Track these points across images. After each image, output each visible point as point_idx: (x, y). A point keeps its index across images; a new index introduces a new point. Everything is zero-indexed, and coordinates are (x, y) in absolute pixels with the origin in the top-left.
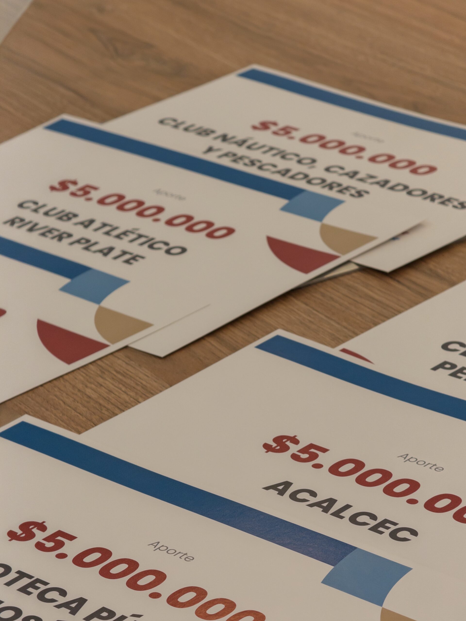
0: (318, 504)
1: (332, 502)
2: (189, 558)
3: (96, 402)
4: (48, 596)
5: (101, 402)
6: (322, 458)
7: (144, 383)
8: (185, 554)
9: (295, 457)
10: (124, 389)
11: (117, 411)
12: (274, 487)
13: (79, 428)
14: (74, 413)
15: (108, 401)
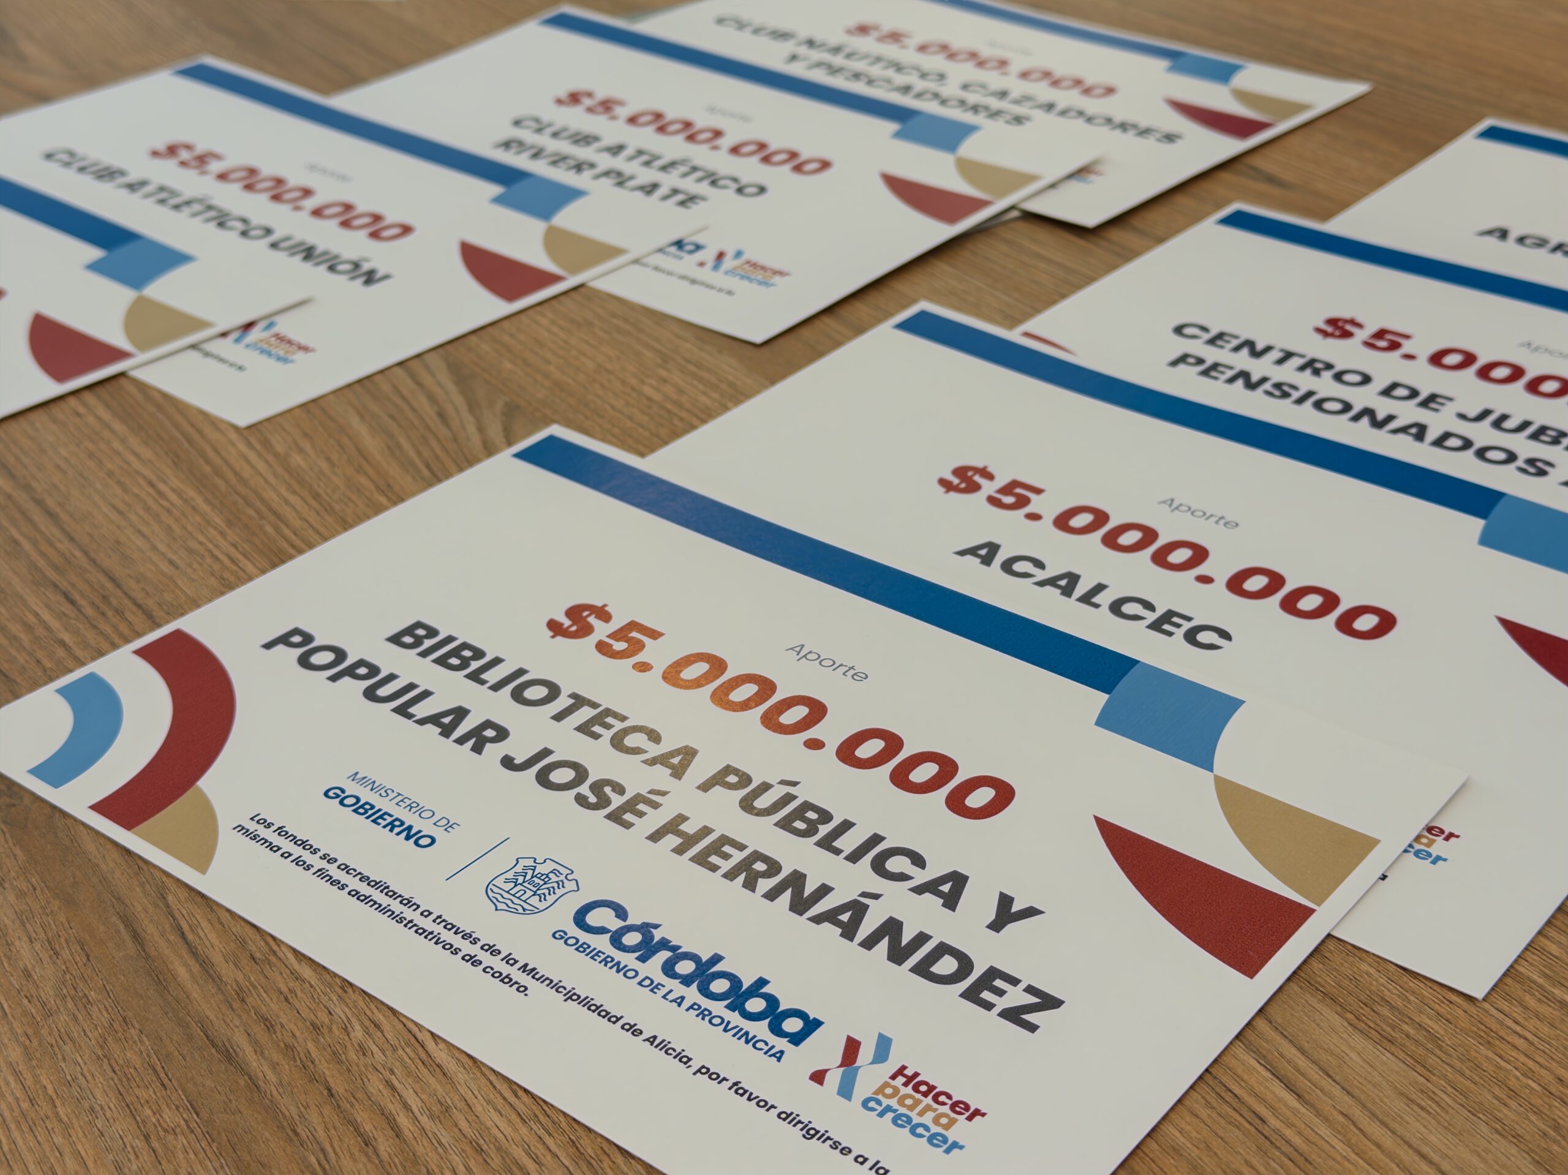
0: (1052, 582)
1: (1073, 579)
2: (859, 674)
3: (663, 407)
4: (630, 741)
5: (670, 406)
6: (1036, 504)
7: (731, 378)
8: (851, 668)
9: (992, 500)
10: (701, 387)
11: (695, 422)
12: (972, 551)
13: (641, 448)
14: (629, 424)
15: (681, 406)
